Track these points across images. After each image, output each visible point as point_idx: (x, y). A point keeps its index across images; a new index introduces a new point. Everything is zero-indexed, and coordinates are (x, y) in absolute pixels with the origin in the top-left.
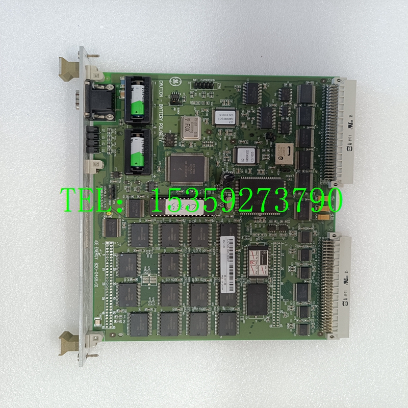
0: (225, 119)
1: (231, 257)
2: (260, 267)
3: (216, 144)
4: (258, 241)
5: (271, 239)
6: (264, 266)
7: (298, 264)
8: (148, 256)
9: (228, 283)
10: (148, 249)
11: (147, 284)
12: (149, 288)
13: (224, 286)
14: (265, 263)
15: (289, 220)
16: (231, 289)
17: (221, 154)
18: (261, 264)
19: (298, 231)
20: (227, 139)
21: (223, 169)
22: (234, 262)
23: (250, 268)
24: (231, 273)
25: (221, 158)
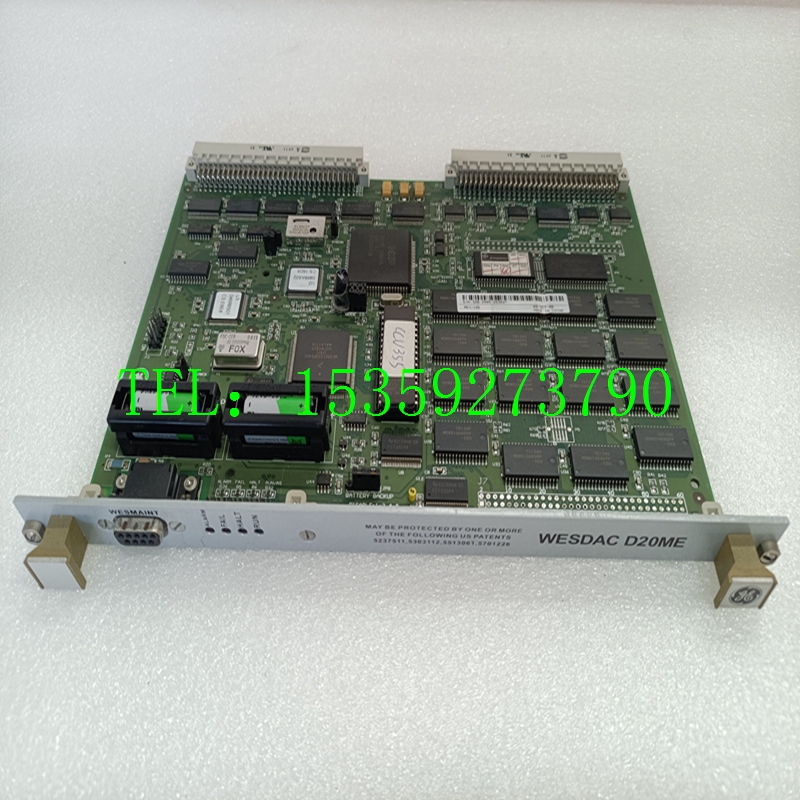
0: (230, 304)
1: (498, 298)
2: (512, 261)
3: (276, 321)
4: (465, 268)
5: (461, 253)
6: (511, 257)
7: (503, 221)
8: (507, 430)
9: (549, 302)
10: (491, 430)
11: (569, 433)
12: (578, 429)
13: (556, 308)
14: (506, 255)
15: (425, 231)
16: (561, 299)
17: (296, 314)
18: (507, 260)
19: (444, 220)
20: (268, 305)
21: (325, 312)
22: (508, 295)
23: (517, 274)
24: (529, 298)
25: (305, 315)
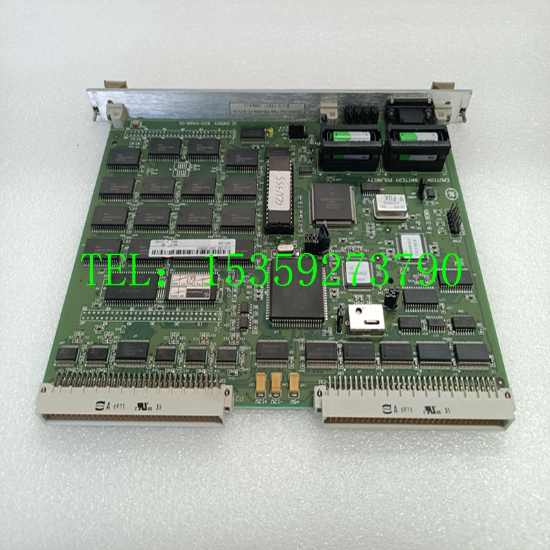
0: (410, 247)
1: (203, 252)
2: (185, 289)
3: (372, 237)
4: (225, 291)
5: (226, 308)
6: (184, 294)
7: (182, 347)
8: (214, 168)
9: (164, 249)
10: (223, 168)
11: (176, 167)
12: (170, 169)
13: (161, 244)
14: (188, 295)
15: (256, 333)
16: (154, 252)
17: (358, 244)
18: (188, 290)
19: (238, 346)
21: (336, 246)
22: (195, 255)
23: (183, 276)
24: (179, 252)
25: (351, 243)
